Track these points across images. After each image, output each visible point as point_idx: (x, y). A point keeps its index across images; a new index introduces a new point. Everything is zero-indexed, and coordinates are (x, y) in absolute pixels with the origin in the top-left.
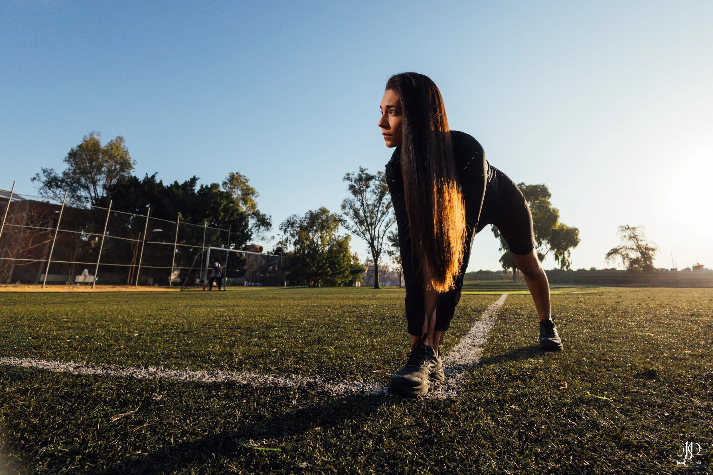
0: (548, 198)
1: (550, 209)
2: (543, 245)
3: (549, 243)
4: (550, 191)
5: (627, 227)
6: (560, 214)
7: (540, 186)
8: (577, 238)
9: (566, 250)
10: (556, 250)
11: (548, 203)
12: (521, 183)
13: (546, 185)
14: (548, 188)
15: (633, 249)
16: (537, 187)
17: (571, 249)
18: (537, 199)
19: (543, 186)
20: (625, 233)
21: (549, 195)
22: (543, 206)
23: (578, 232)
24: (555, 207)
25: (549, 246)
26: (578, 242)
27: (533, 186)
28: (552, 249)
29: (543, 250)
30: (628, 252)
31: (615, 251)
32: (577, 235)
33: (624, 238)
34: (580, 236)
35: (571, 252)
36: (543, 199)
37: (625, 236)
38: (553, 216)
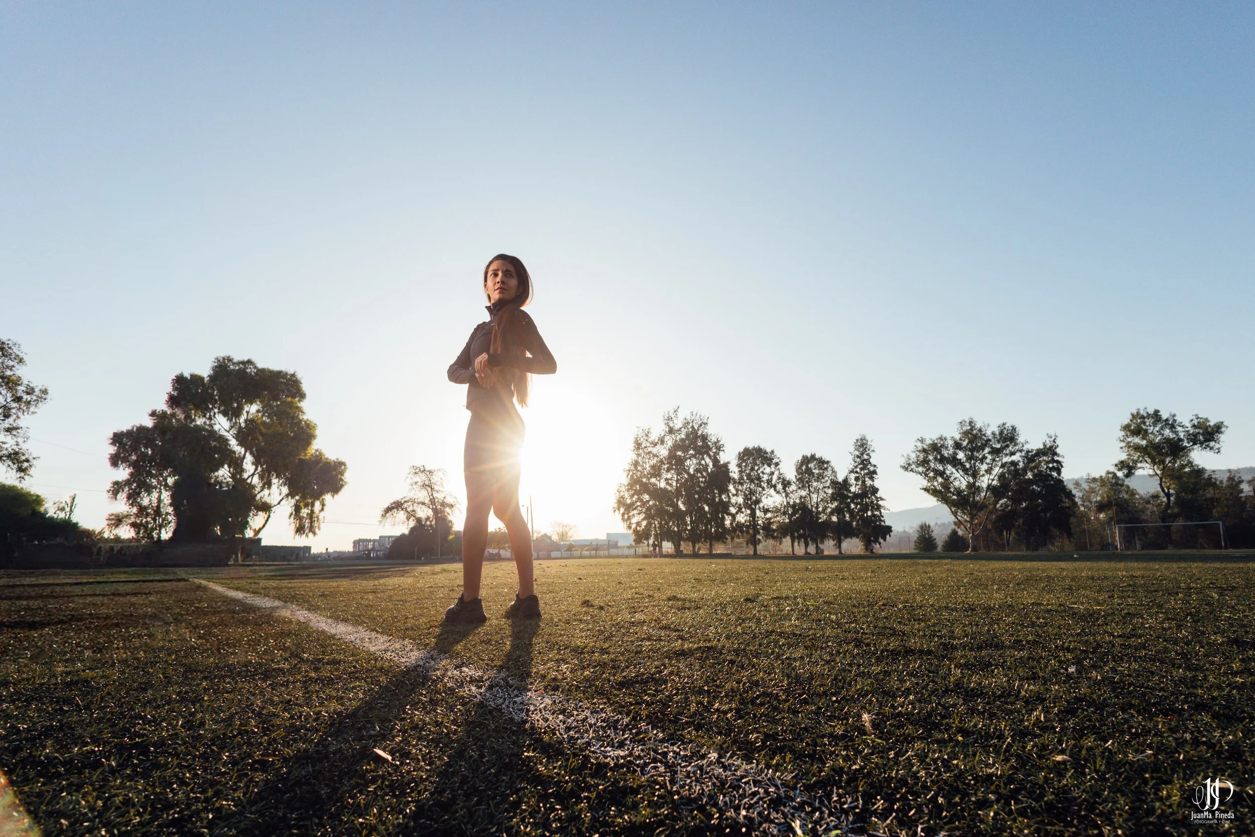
0: (300, 401)
1: (300, 421)
2: (274, 487)
3: (285, 485)
4: (305, 387)
5: (422, 469)
6: (318, 432)
7: (286, 374)
8: (342, 480)
9: (318, 499)
10: (297, 498)
11: (299, 409)
12: (246, 359)
13: (299, 376)
14: (302, 381)
15: (423, 504)
16: (279, 374)
17: (328, 497)
18: (276, 398)
19: (293, 375)
20: (417, 478)
21: (302, 396)
22: (288, 414)
23: (345, 468)
24: (310, 419)
25: (285, 490)
26: (342, 486)
27: (271, 372)
28: (291, 494)
29: (272, 496)
30: (416, 507)
31: (397, 506)
32: (342, 474)
33: (415, 487)
34: (347, 476)
35: (326, 502)
36: (289, 399)
37: (416, 483)
38: (305, 434)
